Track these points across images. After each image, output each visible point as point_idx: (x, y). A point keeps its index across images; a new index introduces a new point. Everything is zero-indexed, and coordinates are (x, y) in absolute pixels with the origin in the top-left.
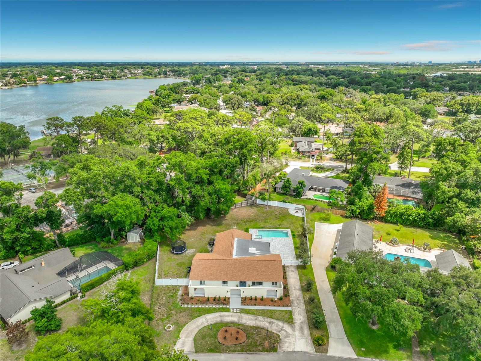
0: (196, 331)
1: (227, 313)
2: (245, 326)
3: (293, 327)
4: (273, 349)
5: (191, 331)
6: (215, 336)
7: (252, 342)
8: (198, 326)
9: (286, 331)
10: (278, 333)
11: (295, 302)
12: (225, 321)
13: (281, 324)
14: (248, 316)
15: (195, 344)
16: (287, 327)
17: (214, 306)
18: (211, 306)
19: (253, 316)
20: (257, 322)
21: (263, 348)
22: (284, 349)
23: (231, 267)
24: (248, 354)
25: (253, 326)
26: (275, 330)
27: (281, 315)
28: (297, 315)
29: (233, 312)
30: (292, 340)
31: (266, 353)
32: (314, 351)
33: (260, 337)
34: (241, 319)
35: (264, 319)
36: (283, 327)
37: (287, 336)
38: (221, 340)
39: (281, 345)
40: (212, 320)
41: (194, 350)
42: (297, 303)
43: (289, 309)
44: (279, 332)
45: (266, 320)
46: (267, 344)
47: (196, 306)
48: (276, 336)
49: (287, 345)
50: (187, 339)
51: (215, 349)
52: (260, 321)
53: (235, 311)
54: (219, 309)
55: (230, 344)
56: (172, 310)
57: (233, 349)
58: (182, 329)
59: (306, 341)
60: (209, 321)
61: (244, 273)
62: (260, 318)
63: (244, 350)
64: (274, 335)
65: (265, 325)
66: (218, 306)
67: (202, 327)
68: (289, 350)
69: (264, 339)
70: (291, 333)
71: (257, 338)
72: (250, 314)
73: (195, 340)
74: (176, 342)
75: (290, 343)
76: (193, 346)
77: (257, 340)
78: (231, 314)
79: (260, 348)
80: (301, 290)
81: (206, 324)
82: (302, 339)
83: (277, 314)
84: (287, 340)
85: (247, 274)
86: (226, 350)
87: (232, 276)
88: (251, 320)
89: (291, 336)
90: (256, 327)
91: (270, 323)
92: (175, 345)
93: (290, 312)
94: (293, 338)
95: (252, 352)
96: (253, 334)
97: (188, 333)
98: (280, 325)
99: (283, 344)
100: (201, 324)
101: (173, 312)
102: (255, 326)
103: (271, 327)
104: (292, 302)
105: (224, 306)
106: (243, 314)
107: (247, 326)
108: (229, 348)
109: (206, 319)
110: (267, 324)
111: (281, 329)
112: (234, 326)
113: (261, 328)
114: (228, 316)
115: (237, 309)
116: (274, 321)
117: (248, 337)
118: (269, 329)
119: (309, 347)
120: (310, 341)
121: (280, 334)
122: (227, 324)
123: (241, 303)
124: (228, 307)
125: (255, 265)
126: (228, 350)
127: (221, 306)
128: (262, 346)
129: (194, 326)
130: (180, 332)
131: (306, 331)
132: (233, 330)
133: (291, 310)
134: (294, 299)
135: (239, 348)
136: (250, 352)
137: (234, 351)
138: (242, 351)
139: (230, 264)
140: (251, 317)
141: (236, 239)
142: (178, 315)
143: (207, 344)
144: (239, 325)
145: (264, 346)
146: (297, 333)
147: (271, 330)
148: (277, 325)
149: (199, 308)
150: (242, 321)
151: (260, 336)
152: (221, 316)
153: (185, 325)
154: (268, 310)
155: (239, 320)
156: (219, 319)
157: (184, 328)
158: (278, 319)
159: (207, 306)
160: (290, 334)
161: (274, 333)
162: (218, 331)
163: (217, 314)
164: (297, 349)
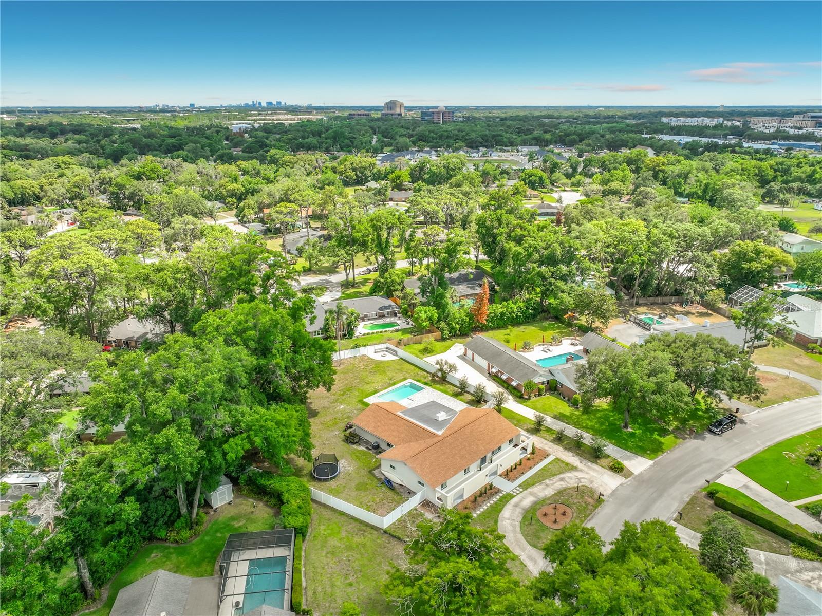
0: (520, 536)
1: (515, 500)
3: (581, 471)
4: (599, 500)
5: (518, 541)
6: (544, 527)
7: (578, 508)
8: (514, 531)
11: (546, 448)
12: (527, 507)
14: (537, 488)
15: (539, 548)
16: (578, 474)
17: (492, 502)
18: (488, 505)
19: (541, 484)
20: (552, 487)
21: (593, 506)
22: (605, 494)
24: (589, 519)
25: (557, 493)
28: (567, 458)
29: (518, 494)
31: (599, 508)
32: (624, 478)
33: (576, 498)
34: (536, 495)
35: (551, 480)
37: (591, 481)
38: (554, 527)
39: (598, 493)
40: (515, 515)
42: (550, 448)
43: (552, 457)
44: (580, 483)
45: (554, 480)
46: (590, 500)
48: (583, 488)
49: (601, 489)
50: (526, 552)
53: (518, 492)
54: (500, 501)
55: (565, 523)
58: (507, 545)
59: (609, 475)
60: (514, 518)
62: (548, 481)
63: (583, 519)
65: (561, 485)
66: (495, 499)
67: (518, 529)
68: (609, 492)
69: (581, 498)
71: (575, 500)
72: (534, 484)
73: (534, 546)
74: (522, 562)
77: (579, 502)
78: (519, 497)
79: (590, 507)
80: (532, 434)
81: (518, 524)
82: (604, 475)
84: (595, 485)
88: (544, 489)
89: (593, 479)
90: (559, 493)
91: (562, 480)
92: (525, 565)
93: (558, 460)
95: (590, 517)
97: (518, 545)
100: (514, 527)
104: (545, 450)
105: (501, 494)
106: (530, 490)
109: (508, 519)
112: (543, 505)
113: (565, 490)
114: (521, 501)
115: (515, 488)
117: (568, 506)
118: (570, 486)
120: (611, 473)
121: (583, 484)
122: (533, 508)
124: (504, 492)
127: (498, 497)
129: (511, 535)
130: (511, 552)
131: (596, 467)
132: (547, 509)
133: (555, 457)
134: (541, 446)
135: (577, 521)
138: (582, 521)
140: (539, 486)
143: (549, 539)
145: (590, 503)
150: (539, 496)
151: (574, 497)
152: (516, 505)
154: (540, 470)
159: (485, 507)
160: (590, 478)
162: (538, 520)
163: (509, 507)
164: (613, 487)
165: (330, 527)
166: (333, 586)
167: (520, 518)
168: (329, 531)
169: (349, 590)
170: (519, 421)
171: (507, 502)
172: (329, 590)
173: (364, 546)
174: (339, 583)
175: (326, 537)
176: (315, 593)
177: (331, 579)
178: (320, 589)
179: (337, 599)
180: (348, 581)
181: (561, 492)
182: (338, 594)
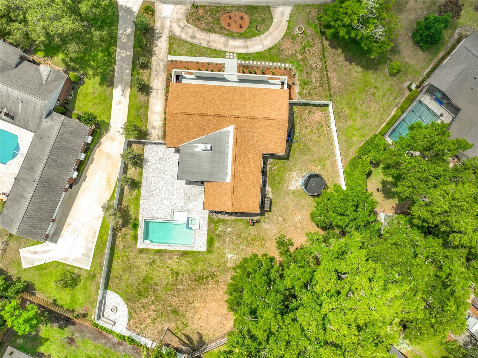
0: (271, 29)
1: (241, 51)
2: (222, 34)
3: (171, 32)
4: (195, 7)
5: (276, 28)
6: (252, 21)
7: (216, 14)
8: (270, 34)
9: (179, 26)
10: (188, 24)
11: (162, 67)
12: (242, 40)
13: (183, 36)
14: (218, 46)
15: (271, 14)
16: (177, 31)
17: (255, 63)
18: (259, 63)
19: (212, 46)
20: (208, 38)
21: (205, 8)
22: (185, 8)
23: (235, 104)
24: (219, 4)
25: (212, 32)
26: (190, 28)
27: (181, 48)
28: (163, 48)
29: (233, 53)
30: (175, 16)
31: (202, 4)
32: (155, 4)
33: (207, 19)
34: (225, 42)
35: (200, 43)
36: (182, 31)
37: (179, 20)
38: (246, 17)
39: (187, 11)
40: (256, 42)
41: (272, 9)
42: (159, 66)
43: (171, 58)
44: (186, 25)
45: (198, 41)
46: (201, 11)
47: (275, 64)
48: (190, 21)
49: (181, 11)
50: (280, 19)
51: (251, 9)
52: (204, 39)
53: (231, 54)
54: (249, 59)
55: (237, 13)
56: (301, 60)
57: (234, 9)
58: (286, 31)
59: (161, 14)
60: (259, 41)
61: (219, 96)
62: (204, 44)
63: (223, 7)
64: (192, 22)
65: (200, 35)
66: (251, 62)
67: (267, 33)
68: (180, 6)
69: (203, 17)
70: (175, 24)
71: (210, 18)
72: (215, 50)
73: (272, 19)
74: (290, 17)
75: (177, 13)
76: (272, 13)
77: (210, 16)
78: (236, 51)
79: (207, 9)
80: (151, 88)
81: (262, 36)
82: (164, 16)
83: (185, 49)
84: (180, 16)
85: (215, 94)
86: (240, 8)
87: (234, 93)
88: (214, 42)
89: (175, 20)
90: (210, 31)
91: (193, 37)
92: (290, 14)
93: (170, 53)
94: (173, 18)
95: (216, 5)
96: (214, 23)
97: (279, 26)
98: (185, 34)
99: (184, 13)
100: (267, 36)
101: (300, 57)
102: (211, 33)
103: (194, 32)
104: (165, 67)
105: (243, 62)
106: (223, 49)
107: (219, 34)
108: (238, 10)
109: (262, 44)
110: (197, 35)
111: (183, 29)
112: (232, 33)
113: (204, 30)
114: (239, 47)
115: (229, 58)
116: (189, 40)
117: (219, 19)
118: (196, 29)
119: (160, 8)
120: (157, 14)
121: (186, 23)
122: (240, 36)
123: (224, 67)
124: (239, 62)
125: (204, 106)
126: (239, 8)
127: (247, 62)
128: (205, 10)
129: (275, 34)
130: (288, 27)
131: (158, 25)
132: (234, 28)
133: (169, 56)
134: (162, 73)
135: (228, 9)
136: (218, 5)
137: (232, 6)
138: (225, 7)
139: (237, 109)
140: (214, 46)
141: (229, 179)
142: (294, 52)
143: (259, 14)
144: (227, 35)
145: (203, 10)
146: (168, 23)
147: (194, 28)
148: (187, 34)
149: (273, 62)
150: (224, 40)
151: (207, 21)
152: (247, 47)
153: (284, 36)
154: (195, 56)
155: (228, 41)
156: (249, 43)
157: (285, 32)
158: (185, 42)
159: (263, 63)
160: (176, 22)
161: (192, 24)
162: (249, 27)
163: (251, 50)
164: (172, 6)
165: (351, 135)
166: (384, 95)
167: (257, 38)
168: (354, 132)
169: (379, 85)
170: (138, 108)
171: (247, 54)
172: (388, 94)
173: (348, 104)
174: (380, 93)
175: (359, 130)
176: (395, 99)
177: (381, 100)
178: (391, 99)
179: (389, 85)
180: (375, 91)
181: (210, 30)
182: (386, 87)
